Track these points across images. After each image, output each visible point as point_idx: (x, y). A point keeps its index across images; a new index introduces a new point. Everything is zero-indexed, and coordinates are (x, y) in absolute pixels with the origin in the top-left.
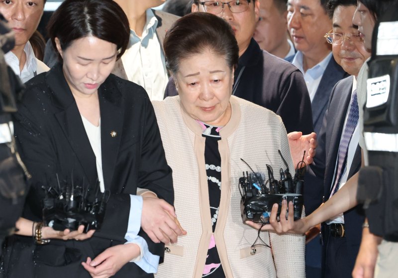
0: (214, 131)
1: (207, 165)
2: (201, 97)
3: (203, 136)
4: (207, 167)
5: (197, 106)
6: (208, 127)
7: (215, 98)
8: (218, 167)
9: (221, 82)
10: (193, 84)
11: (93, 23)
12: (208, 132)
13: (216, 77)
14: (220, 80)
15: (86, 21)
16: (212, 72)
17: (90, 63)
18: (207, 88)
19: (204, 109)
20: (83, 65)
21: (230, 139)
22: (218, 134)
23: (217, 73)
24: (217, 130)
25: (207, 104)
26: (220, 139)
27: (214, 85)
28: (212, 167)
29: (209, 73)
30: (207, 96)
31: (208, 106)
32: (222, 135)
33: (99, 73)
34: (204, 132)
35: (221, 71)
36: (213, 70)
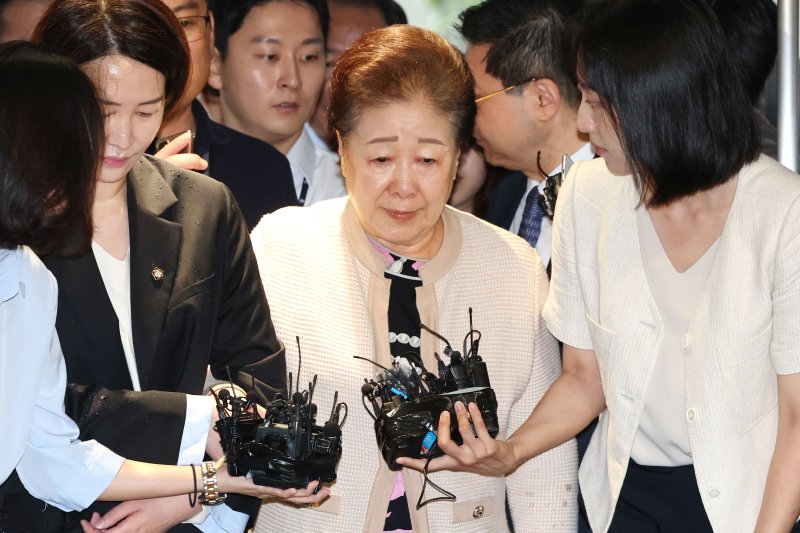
0: (408, 267)
1: (393, 334)
2: (391, 188)
3: (387, 276)
4: (394, 337)
5: (380, 207)
6: (396, 258)
7: (419, 196)
8: (415, 338)
9: (434, 165)
10: (382, 160)
12: (396, 269)
13: (427, 152)
14: (434, 161)
16: (422, 141)
17: (116, 112)
18: (405, 171)
19: (394, 214)
21: (440, 286)
22: (416, 273)
23: (433, 145)
24: (414, 266)
25: (402, 206)
26: (420, 283)
27: (421, 168)
29: (416, 143)
30: (405, 187)
31: (403, 209)
32: (423, 276)
33: (132, 135)
34: (388, 268)
35: (439, 143)
36: (425, 136)
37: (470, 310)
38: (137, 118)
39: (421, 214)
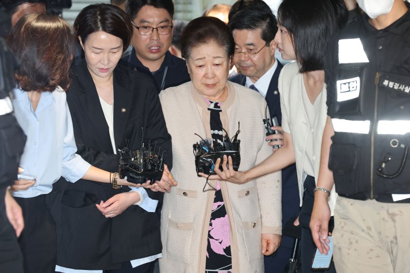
0: (216, 105)
1: (212, 131)
2: (205, 76)
3: (209, 109)
4: (212, 132)
5: (203, 84)
6: (212, 102)
7: (216, 78)
8: (221, 132)
9: (220, 66)
10: (201, 66)
11: (103, 22)
12: (212, 106)
13: (217, 61)
14: (220, 64)
15: (98, 20)
16: (214, 58)
17: (102, 52)
18: (210, 69)
19: (207, 85)
20: (96, 53)
22: (219, 107)
23: (219, 59)
24: (218, 105)
25: (210, 82)
26: (221, 111)
27: (216, 67)
28: (216, 132)
29: (212, 58)
30: (210, 75)
31: (211, 83)
32: (222, 108)
33: (109, 60)
34: (209, 106)
35: (221, 57)
36: (215, 56)
37: (239, 123)
38: (110, 54)
39: (218, 84)
